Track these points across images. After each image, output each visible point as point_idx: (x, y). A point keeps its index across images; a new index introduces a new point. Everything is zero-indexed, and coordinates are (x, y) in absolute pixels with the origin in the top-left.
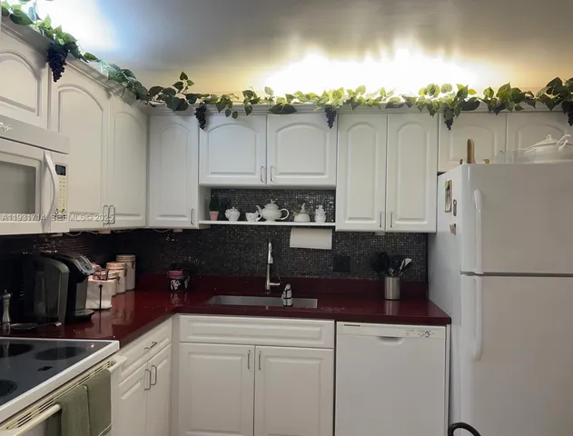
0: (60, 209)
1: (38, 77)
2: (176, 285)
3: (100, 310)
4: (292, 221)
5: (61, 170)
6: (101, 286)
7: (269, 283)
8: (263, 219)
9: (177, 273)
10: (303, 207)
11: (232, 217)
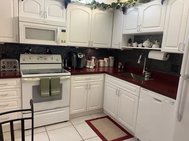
0: (63, 40)
1: (62, 9)
2: (119, 67)
3: (89, 68)
4: (151, 47)
5: (63, 31)
6: (90, 62)
7: (144, 71)
8: (143, 46)
9: (120, 63)
10: (156, 42)
11: (135, 46)
